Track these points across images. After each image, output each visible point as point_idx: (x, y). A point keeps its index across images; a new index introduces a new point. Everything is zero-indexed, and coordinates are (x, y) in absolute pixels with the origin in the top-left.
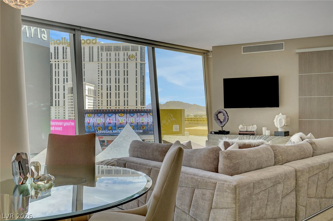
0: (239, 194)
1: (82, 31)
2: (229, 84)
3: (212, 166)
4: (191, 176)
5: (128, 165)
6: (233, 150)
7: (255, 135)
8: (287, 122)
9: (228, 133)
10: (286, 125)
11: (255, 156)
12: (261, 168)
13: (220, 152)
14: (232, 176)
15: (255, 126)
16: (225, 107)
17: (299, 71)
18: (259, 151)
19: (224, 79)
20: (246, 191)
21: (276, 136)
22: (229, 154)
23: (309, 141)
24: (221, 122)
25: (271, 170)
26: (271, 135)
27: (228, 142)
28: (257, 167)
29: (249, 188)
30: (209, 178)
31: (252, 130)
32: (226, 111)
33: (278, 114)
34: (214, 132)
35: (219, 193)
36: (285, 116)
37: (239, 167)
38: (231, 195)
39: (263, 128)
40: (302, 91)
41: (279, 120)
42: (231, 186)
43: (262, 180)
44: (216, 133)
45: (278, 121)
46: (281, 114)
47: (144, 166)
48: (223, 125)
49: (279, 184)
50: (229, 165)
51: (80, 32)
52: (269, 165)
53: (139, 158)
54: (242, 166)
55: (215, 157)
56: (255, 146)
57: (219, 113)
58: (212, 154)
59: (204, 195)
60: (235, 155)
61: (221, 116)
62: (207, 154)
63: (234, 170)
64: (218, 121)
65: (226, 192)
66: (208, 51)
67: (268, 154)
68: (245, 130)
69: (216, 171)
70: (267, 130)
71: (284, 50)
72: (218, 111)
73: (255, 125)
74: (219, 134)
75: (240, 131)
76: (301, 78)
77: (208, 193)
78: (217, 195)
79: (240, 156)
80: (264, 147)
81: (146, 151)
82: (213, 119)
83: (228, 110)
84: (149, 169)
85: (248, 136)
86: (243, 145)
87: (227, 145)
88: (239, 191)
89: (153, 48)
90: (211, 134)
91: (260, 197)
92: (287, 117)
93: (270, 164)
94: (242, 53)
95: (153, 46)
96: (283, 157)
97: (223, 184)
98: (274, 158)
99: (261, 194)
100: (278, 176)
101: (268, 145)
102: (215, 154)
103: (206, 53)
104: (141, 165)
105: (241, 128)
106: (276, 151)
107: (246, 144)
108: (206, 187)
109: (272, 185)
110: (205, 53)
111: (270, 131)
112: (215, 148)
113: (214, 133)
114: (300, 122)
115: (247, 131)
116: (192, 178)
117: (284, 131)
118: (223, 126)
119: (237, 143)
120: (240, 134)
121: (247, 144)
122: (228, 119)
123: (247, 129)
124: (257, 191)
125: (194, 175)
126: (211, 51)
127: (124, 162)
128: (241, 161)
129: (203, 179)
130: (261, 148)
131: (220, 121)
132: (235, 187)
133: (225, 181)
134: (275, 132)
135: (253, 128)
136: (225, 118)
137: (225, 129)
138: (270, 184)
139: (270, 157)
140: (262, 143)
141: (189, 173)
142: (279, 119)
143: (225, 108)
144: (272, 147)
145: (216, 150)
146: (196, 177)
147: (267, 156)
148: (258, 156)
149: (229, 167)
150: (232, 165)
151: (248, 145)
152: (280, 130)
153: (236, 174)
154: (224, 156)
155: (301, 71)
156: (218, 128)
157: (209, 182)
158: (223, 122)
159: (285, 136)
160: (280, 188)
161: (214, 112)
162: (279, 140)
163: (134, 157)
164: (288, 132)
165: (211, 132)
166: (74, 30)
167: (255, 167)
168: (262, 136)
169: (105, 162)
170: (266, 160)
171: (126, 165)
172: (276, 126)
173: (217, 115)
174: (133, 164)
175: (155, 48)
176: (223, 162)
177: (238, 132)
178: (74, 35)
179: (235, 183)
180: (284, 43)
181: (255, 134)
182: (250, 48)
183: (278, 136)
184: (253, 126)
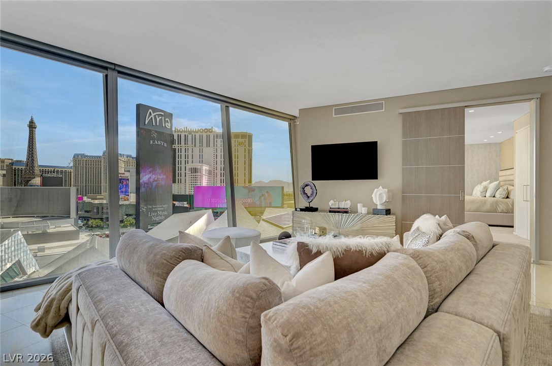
1: (119, 72)
2: (318, 151)
7: (348, 213)
8: (389, 198)
9: (315, 210)
10: (387, 200)
13: (262, 318)
15: (349, 202)
16: (313, 179)
17: (403, 135)
19: (312, 146)
21: (375, 214)
23: (463, 234)
24: (308, 197)
26: (368, 213)
27: (309, 246)
31: (345, 207)
32: (314, 184)
33: (378, 188)
34: (300, 209)
36: (386, 190)
40: (406, 159)
41: (380, 195)
44: (302, 210)
45: (378, 196)
46: (381, 187)
48: (311, 200)
51: (115, 73)
57: (306, 186)
58: (241, 310)
61: (308, 190)
64: (305, 196)
66: (294, 117)
68: (337, 206)
70: (364, 207)
71: (384, 110)
72: (305, 184)
74: (305, 211)
75: (331, 208)
76: (405, 144)
82: (300, 193)
83: (316, 182)
85: (341, 214)
86: (343, 254)
87: (306, 254)
90: (296, 210)
92: (389, 191)
94: (334, 116)
95: (228, 105)
102: (250, 310)
103: (293, 120)
105: (332, 204)
106: (426, 269)
107: (351, 249)
110: (291, 119)
111: (367, 208)
114: (404, 198)
115: (339, 208)
117: (385, 208)
118: (311, 202)
120: (330, 212)
121: (353, 249)
122: (316, 193)
123: (339, 205)
126: (298, 117)
131: (307, 195)
135: (346, 204)
136: (313, 192)
137: (313, 205)
142: (378, 193)
144: (415, 257)
145: (254, 296)
152: (379, 207)
155: (405, 135)
156: (304, 204)
158: (311, 196)
159: (386, 215)
161: (301, 184)
162: (379, 219)
164: (390, 210)
166: (106, 68)
168: (357, 214)
172: (375, 202)
173: (304, 189)
175: (230, 108)
177: (328, 209)
180: (384, 102)
182: (342, 109)
183: (378, 215)
184: (347, 202)
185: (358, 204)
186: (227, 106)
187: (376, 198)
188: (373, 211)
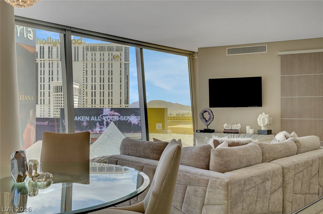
0: (231, 191)
1: (72, 31)
2: (215, 85)
3: (204, 164)
4: (183, 173)
5: (119, 162)
6: (223, 148)
7: (239, 133)
8: (269, 121)
9: (213, 131)
10: (269, 123)
11: (245, 154)
12: (250, 165)
13: (211, 150)
14: (223, 173)
17: (281, 72)
18: (247, 149)
19: (209, 79)
20: (237, 188)
21: (259, 134)
22: (220, 152)
23: (293, 140)
24: (207, 121)
25: (259, 167)
26: (254, 133)
27: (217, 140)
28: (246, 165)
29: (240, 185)
30: (201, 175)
31: (237, 129)
32: (211, 110)
33: (261, 114)
34: (200, 131)
35: (211, 190)
36: (268, 115)
37: (230, 165)
38: (223, 192)
39: (247, 127)
40: (283, 91)
41: (263, 119)
42: (223, 183)
43: (252, 177)
44: (201, 131)
45: (261, 120)
46: (264, 113)
47: (136, 164)
48: (209, 124)
49: (267, 181)
50: (220, 163)
51: (70, 32)
52: (257, 163)
53: (130, 155)
54: (233, 163)
55: (207, 155)
56: (243, 144)
57: (204, 112)
58: (204, 152)
59: (196, 191)
60: (226, 153)
61: (206, 115)
62: (198, 152)
63: (225, 168)
64: (204, 120)
65: (218, 188)
66: (194, 52)
67: (256, 152)
68: (230, 128)
69: (208, 168)
70: (251, 128)
71: (267, 52)
72: (204, 110)
73: (239, 124)
74: (204, 133)
75: (225, 130)
76: (282, 79)
77: (200, 190)
78: (209, 192)
79: (231, 154)
80: (252, 145)
81: (137, 149)
82: (199, 118)
83: (213, 109)
84: (141, 166)
85: (233, 134)
87: (216, 143)
88: (231, 188)
89: (141, 49)
90: (197, 132)
91: (250, 193)
92: (270, 116)
93: (258, 161)
94: (227, 55)
95: (142, 47)
96: (270, 155)
97: (216, 181)
98: (261, 156)
99: (251, 191)
100: (266, 173)
101: (255, 143)
102: (206, 152)
103: (192, 54)
104: (133, 163)
105: (226, 127)
106: (263, 149)
107: (235, 142)
108: (198, 184)
109: (261, 182)
110: (190, 54)
111: (253, 129)
112: (206, 146)
113: (200, 132)
114: (282, 122)
115: (231, 130)
116: (184, 175)
117: (267, 130)
118: (209, 125)
119: (227, 141)
120: (224, 132)
122: (213, 118)
123: (231, 128)
124: (247, 188)
125: (186, 172)
126: (197, 53)
127: (116, 159)
128: (232, 159)
129: (195, 177)
130: (249, 146)
131: (206, 120)
132: (228, 184)
133: (217, 178)
134: (258, 131)
135: (237, 127)
136: (210, 117)
137: (211, 127)
138: (259, 181)
139: (258, 154)
140: (250, 142)
141: (181, 170)
142: (262, 118)
143: (210, 107)
144: (260, 145)
145: (207, 148)
146: (188, 174)
147: (256, 153)
148: (247, 153)
149: (220, 165)
150: (223, 162)
151: (237, 143)
152: (263, 129)
153: (227, 172)
154: (215, 153)
155: (283, 72)
156: (203, 127)
157: (201, 179)
158: (209, 121)
159: (268, 134)
160: (268, 184)
161: (200, 111)
162: (262, 138)
163: (125, 155)
164: (271, 130)
165: (197, 130)
166: (65, 30)
167: (245, 165)
168: (246, 134)
169: (97, 160)
170: (255, 157)
171: (118, 162)
172: (259, 125)
173: (203, 114)
174: (125, 161)
175: (143, 49)
176: (214, 159)
177: (223, 130)
178: (65, 35)
179: (227, 180)
180: (267, 45)
182: (234, 50)
183: (262, 134)
184: (238, 125)
185: (247, 126)
187: (260, 121)
188: (258, 132)
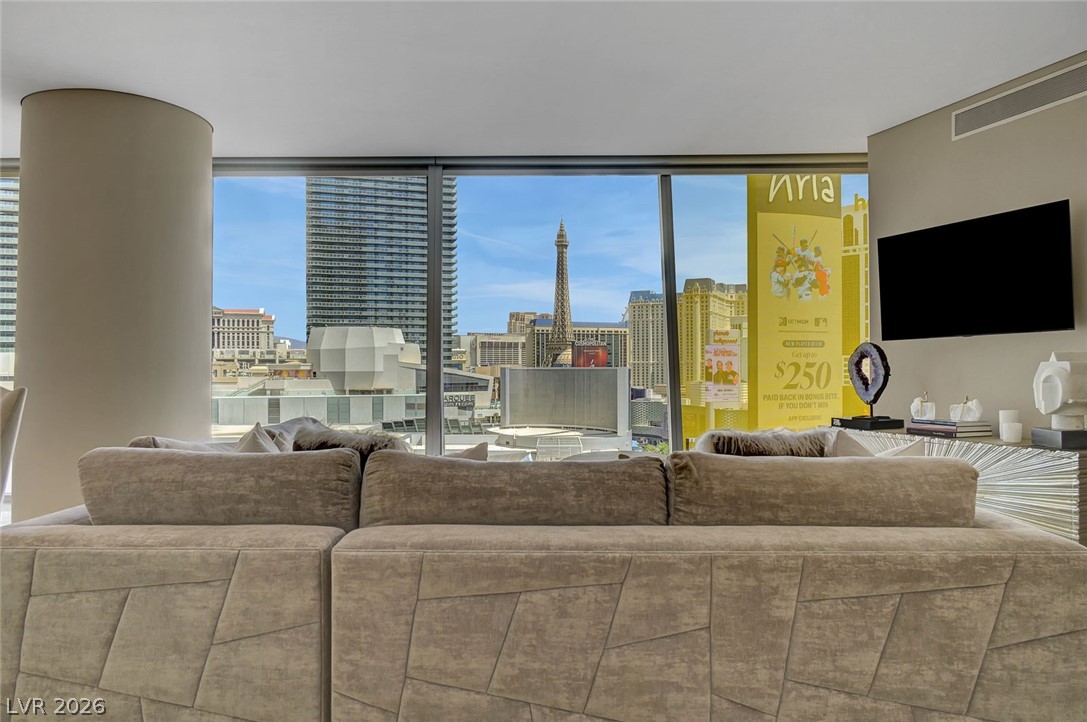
7: (955, 438)
15: (973, 404)
16: (886, 336)
19: (881, 241)
21: (1036, 447)
24: (867, 388)
26: (1023, 442)
32: (882, 350)
33: (1046, 359)
34: (841, 420)
36: (1067, 365)
39: (1002, 414)
41: (1045, 381)
44: (846, 423)
45: (1041, 386)
46: (1053, 357)
48: (872, 398)
51: (438, 170)
57: (862, 358)
64: (859, 385)
68: (930, 416)
70: (1014, 420)
72: (859, 351)
73: (975, 401)
75: (913, 422)
89: (665, 182)
90: (833, 425)
94: (954, 138)
105: (917, 410)
111: (1021, 425)
113: (839, 424)
115: (935, 423)
118: (875, 401)
120: (909, 431)
122: (886, 377)
131: (865, 383)
134: (1035, 432)
135: (967, 412)
136: (876, 374)
137: (879, 410)
142: (1042, 377)
158: (873, 386)
165: (833, 420)
173: (858, 364)
175: (673, 177)
181: (958, 435)
184: (969, 403)
185: (1001, 412)
186: (666, 176)
187: (1038, 390)
188: (1032, 435)
